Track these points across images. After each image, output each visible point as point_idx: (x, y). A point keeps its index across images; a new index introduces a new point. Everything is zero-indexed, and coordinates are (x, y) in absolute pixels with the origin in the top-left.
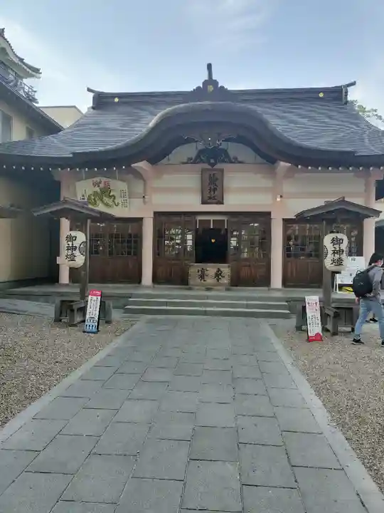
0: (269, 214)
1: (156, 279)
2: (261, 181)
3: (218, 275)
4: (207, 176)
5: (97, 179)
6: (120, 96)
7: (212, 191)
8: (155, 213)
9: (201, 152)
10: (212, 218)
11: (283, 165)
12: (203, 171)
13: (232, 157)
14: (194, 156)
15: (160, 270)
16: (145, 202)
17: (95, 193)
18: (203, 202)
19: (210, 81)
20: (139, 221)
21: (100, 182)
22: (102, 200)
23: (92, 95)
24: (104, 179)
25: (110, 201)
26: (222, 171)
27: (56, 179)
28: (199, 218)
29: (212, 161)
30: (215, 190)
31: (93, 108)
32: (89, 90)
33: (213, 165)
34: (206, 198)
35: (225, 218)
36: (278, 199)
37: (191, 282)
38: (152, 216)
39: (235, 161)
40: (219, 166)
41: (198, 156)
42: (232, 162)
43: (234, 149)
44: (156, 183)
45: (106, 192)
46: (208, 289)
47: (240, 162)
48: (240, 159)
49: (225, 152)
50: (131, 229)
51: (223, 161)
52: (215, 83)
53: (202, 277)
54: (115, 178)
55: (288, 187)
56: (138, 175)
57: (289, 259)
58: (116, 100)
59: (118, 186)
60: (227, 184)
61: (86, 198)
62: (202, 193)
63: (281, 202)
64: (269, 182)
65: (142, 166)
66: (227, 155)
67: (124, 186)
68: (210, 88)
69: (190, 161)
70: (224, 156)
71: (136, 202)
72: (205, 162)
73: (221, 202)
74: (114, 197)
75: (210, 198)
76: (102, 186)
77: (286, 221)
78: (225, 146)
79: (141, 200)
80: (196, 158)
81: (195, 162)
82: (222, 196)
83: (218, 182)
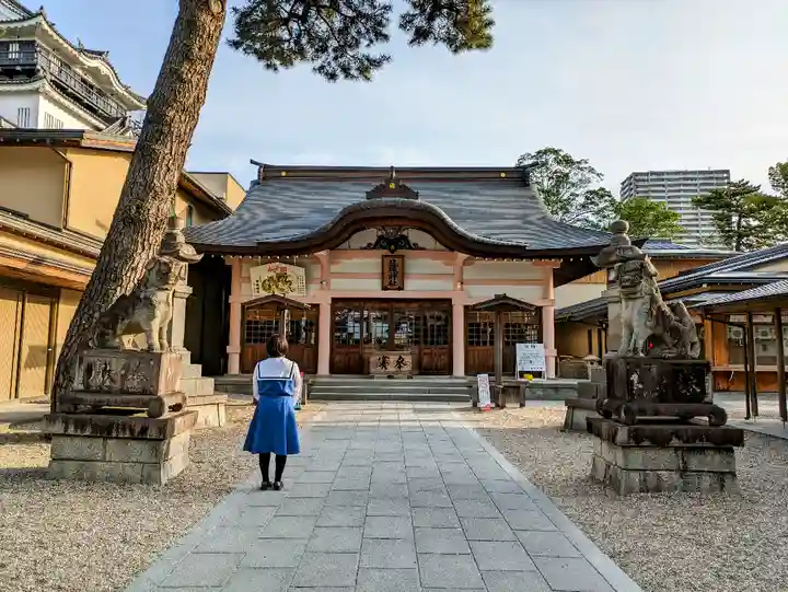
0: (450, 300)
1: (334, 369)
2: (438, 265)
3: (400, 362)
4: (387, 260)
5: (274, 265)
6: (288, 169)
7: (393, 275)
8: (333, 299)
9: (380, 238)
12: (384, 257)
13: (412, 243)
14: (373, 242)
15: (337, 358)
16: (322, 289)
17: (271, 279)
18: (384, 288)
20: (316, 306)
21: (277, 268)
22: (277, 285)
23: (256, 168)
24: (280, 265)
25: (286, 287)
26: (402, 257)
27: (227, 264)
29: (392, 247)
30: (395, 276)
31: (258, 183)
33: (392, 252)
34: (386, 284)
36: (459, 286)
37: (372, 370)
38: (330, 302)
39: (416, 247)
40: (400, 252)
41: (377, 242)
42: (411, 248)
43: (414, 236)
44: (334, 268)
45: (282, 277)
46: (390, 377)
47: (421, 249)
48: (421, 245)
49: (405, 238)
50: (306, 316)
51: (401, 248)
53: (384, 364)
54: (293, 264)
55: (468, 273)
56: (317, 260)
57: (471, 348)
58: (284, 174)
59: (295, 273)
60: (407, 271)
61: (260, 284)
62: (383, 278)
63: (462, 289)
64: (449, 269)
65: (323, 253)
66: (408, 242)
67: (301, 271)
68: (392, 186)
69: (369, 247)
70: (403, 243)
71: (314, 287)
72: (385, 248)
73: (401, 289)
74: (291, 283)
75: (390, 284)
76: (279, 271)
77: (466, 307)
78: (405, 233)
79: (318, 286)
80: (376, 244)
81: (374, 248)
82: (403, 283)
83: (398, 269)
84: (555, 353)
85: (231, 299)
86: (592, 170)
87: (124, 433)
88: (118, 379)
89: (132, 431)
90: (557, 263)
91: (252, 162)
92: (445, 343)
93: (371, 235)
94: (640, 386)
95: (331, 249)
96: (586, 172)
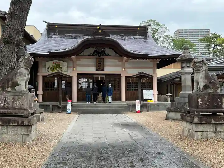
0: (121, 74)
1: (78, 100)
2: (116, 62)
4: (98, 60)
6: (58, 25)
7: (100, 66)
8: (78, 74)
9: (95, 51)
11: (125, 58)
12: (96, 58)
13: (106, 53)
14: (92, 53)
15: (80, 96)
17: (54, 66)
18: (96, 70)
21: (56, 62)
22: (56, 69)
24: (58, 61)
25: (59, 69)
26: (103, 59)
27: (36, 61)
28: (94, 76)
30: (101, 66)
31: (47, 30)
33: (99, 56)
35: (104, 76)
36: (124, 69)
38: (77, 75)
39: (108, 55)
40: (102, 57)
42: (106, 55)
43: (108, 51)
44: (78, 62)
45: (58, 66)
46: (99, 102)
47: (110, 56)
50: (68, 80)
51: (103, 55)
54: (62, 61)
55: (127, 65)
56: (72, 60)
57: (128, 91)
58: (56, 26)
59: (63, 64)
60: (105, 64)
61: (50, 68)
62: (96, 67)
63: (125, 70)
64: (120, 63)
65: (74, 57)
66: (105, 53)
67: (65, 64)
68: (100, 31)
69: (91, 55)
70: (104, 53)
71: (70, 70)
72: (97, 55)
73: (103, 70)
74: (61, 68)
75: (99, 68)
76: (56, 64)
77: (127, 77)
78: (104, 50)
79: (72, 69)
80: (93, 54)
81: (93, 55)
82: (103, 68)
83: (102, 63)
84: (157, 93)
85: (38, 74)
86: (166, 28)
87: (15, 124)
88: (11, 103)
89: (18, 123)
90: (158, 61)
91: (44, 22)
92: (119, 90)
93: (91, 50)
94: (201, 103)
95: (76, 55)
96: (164, 29)
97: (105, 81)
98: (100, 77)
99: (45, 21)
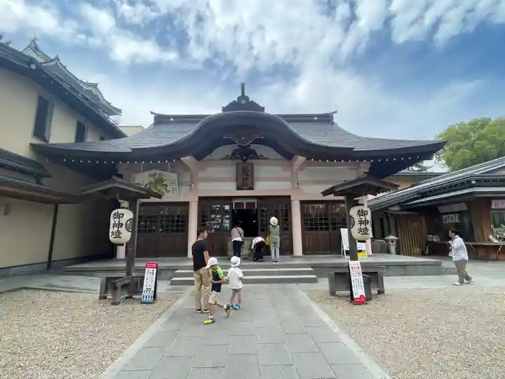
0: (289, 197)
2: (279, 170)
4: (241, 166)
5: (153, 172)
6: (175, 117)
7: (245, 180)
8: (200, 198)
9: (236, 151)
10: (245, 201)
11: (300, 158)
12: (238, 164)
13: (259, 154)
14: (230, 154)
16: (191, 189)
17: (151, 183)
18: (238, 189)
19: (243, 97)
20: (187, 204)
21: (156, 174)
22: (156, 188)
23: (153, 116)
24: (158, 172)
25: (163, 189)
26: (252, 165)
27: (119, 172)
28: (235, 201)
29: (245, 157)
30: (247, 179)
31: (154, 124)
32: (152, 113)
33: (244, 161)
34: (240, 185)
35: (255, 201)
36: (296, 186)
37: (230, 253)
38: (197, 199)
39: (261, 157)
40: (249, 161)
41: (233, 154)
42: (259, 159)
43: (261, 150)
44: (200, 174)
47: (267, 159)
48: (265, 156)
49: (254, 151)
50: (179, 211)
51: (251, 158)
52: (247, 98)
54: (168, 171)
55: (302, 176)
57: (306, 232)
58: (172, 119)
59: (170, 177)
60: (256, 175)
62: (237, 181)
63: (298, 188)
64: (288, 174)
65: (188, 158)
66: (255, 154)
67: (174, 176)
68: (244, 102)
69: (226, 158)
71: (185, 189)
72: (239, 159)
73: (252, 188)
74: (166, 185)
75: (243, 185)
76: (157, 177)
77: (302, 202)
79: (188, 187)
80: (232, 156)
81: (231, 158)
82: (253, 184)
83: (249, 173)
93: (227, 150)
97: (257, 210)
98: (247, 203)
99: (152, 111)
